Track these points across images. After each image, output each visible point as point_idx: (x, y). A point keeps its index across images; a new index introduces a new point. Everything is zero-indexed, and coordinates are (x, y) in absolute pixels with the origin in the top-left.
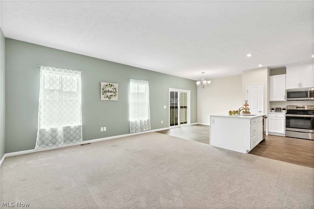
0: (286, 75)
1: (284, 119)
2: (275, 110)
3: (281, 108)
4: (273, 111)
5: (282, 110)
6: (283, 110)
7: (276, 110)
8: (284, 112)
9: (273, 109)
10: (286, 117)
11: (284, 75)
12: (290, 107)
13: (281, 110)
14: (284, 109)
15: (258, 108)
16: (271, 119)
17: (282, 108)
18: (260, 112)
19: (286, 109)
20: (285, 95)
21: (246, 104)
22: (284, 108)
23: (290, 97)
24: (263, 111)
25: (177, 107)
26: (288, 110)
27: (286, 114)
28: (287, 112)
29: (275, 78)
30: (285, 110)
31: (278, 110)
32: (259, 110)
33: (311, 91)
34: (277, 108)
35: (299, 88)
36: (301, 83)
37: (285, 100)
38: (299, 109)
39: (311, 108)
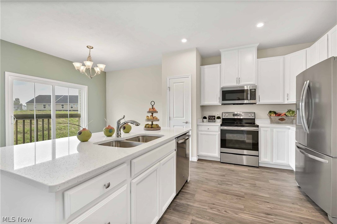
0: (220, 66)
2: (208, 119)
3: (215, 116)
4: (205, 120)
5: (216, 119)
8: (219, 122)
9: (205, 118)
10: (222, 131)
11: (218, 65)
12: (227, 115)
13: (215, 119)
14: (219, 118)
15: (183, 117)
16: (201, 134)
17: (216, 116)
18: (187, 123)
19: (221, 118)
20: (219, 96)
21: (153, 108)
22: (218, 116)
24: (190, 122)
25: (49, 117)
26: (223, 119)
27: (221, 125)
28: (222, 123)
29: (207, 69)
30: (219, 120)
31: (212, 119)
32: (184, 119)
33: (252, 90)
34: (210, 116)
35: (237, 84)
36: (239, 78)
37: (219, 103)
38: (236, 117)
39: (250, 115)
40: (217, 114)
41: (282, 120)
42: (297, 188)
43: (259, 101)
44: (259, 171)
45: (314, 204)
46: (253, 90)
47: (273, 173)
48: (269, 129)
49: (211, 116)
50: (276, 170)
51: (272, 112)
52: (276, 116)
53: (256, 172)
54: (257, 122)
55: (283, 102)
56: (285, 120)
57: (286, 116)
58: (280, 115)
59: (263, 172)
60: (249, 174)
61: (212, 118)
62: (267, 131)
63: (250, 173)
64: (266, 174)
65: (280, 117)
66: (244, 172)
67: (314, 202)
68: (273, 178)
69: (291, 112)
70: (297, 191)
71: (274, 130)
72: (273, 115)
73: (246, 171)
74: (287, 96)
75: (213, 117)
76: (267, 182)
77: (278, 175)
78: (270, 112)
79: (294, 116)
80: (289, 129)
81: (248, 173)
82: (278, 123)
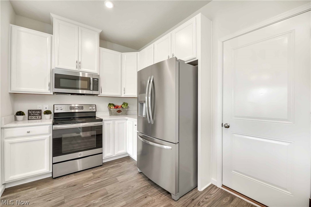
1: (48, 136)
2: (27, 115)
3: (41, 111)
4: (20, 117)
5: (43, 114)
6: (46, 115)
7: (29, 115)
8: (48, 120)
9: (20, 113)
10: (54, 131)
11: (48, 36)
13: (40, 114)
14: (48, 112)
17: (44, 110)
19: (53, 113)
20: (49, 81)
22: (47, 109)
23: (62, 85)
26: (56, 114)
27: (53, 123)
28: (54, 119)
30: (49, 115)
31: (34, 114)
33: (94, 80)
34: (30, 110)
35: (77, 70)
36: (80, 63)
37: (49, 91)
38: (73, 111)
39: (91, 108)
40: (44, 106)
41: (119, 111)
42: (139, 174)
43: (101, 93)
44: (104, 170)
45: (156, 186)
46: (96, 80)
47: (117, 166)
48: (111, 122)
49: (33, 110)
50: (118, 162)
51: (111, 104)
52: (115, 108)
53: (101, 173)
54: (98, 115)
55: (120, 95)
56: (121, 111)
57: (122, 108)
58: (118, 107)
59: (108, 169)
60: (96, 180)
61: (36, 113)
62: (109, 124)
63: (96, 178)
64: (112, 171)
65: (118, 109)
66: (89, 179)
67: (155, 184)
68: (119, 173)
69: (126, 105)
70: (141, 179)
71: (116, 122)
72: (112, 107)
73: (91, 177)
74: (124, 91)
75: (38, 112)
76: (116, 181)
77: (121, 167)
78: (110, 104)
79: (127, 108)
80: (127, 120)
81: (94, 179)
82: (116, 115)
